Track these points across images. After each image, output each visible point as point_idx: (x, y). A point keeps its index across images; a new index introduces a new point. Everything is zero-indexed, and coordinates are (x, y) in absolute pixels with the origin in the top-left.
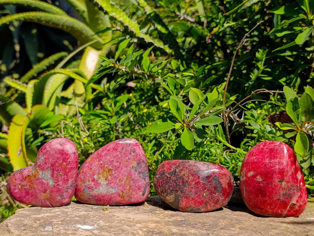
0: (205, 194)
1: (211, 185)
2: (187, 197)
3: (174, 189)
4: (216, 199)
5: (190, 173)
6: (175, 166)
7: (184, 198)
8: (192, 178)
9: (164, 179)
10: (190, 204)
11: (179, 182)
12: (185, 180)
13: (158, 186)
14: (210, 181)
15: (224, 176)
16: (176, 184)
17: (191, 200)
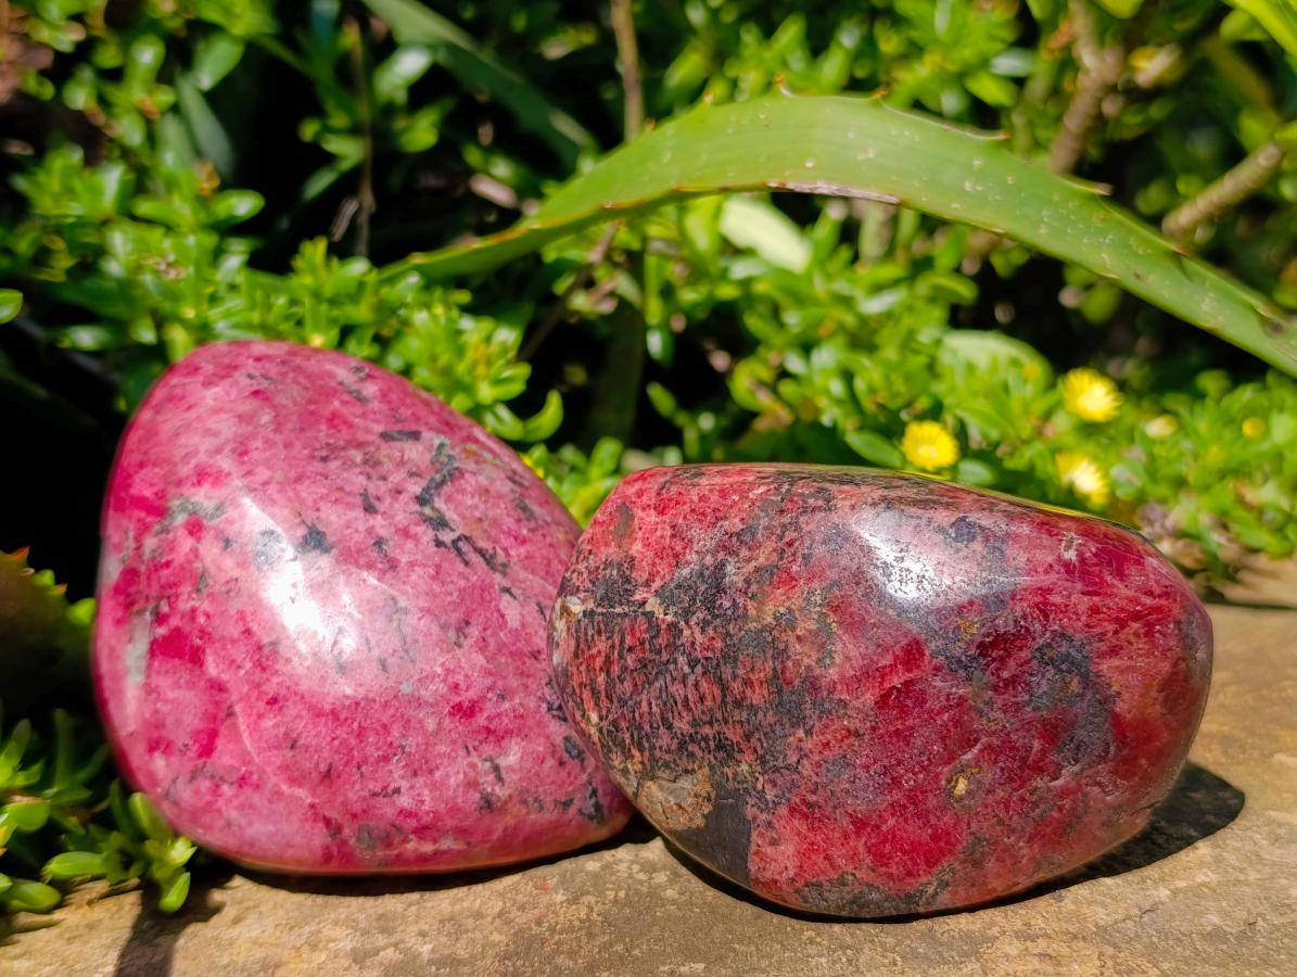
0: (961, 787)
1: (1018, 707)
2: (810, 805)
3: (707, 730)
4: (1061, 809)
5: (836, 609)
6: (717, 533)
7: (783, 810)
8: (853, 653)
9: (628, 641)
10: (841, 862)
11: (748, 683)
12: (797, 664)
13: (581, 685)
14: (1013, 682)
15: (1135, 625)
16: (717, 692)
17: (846, 836)
